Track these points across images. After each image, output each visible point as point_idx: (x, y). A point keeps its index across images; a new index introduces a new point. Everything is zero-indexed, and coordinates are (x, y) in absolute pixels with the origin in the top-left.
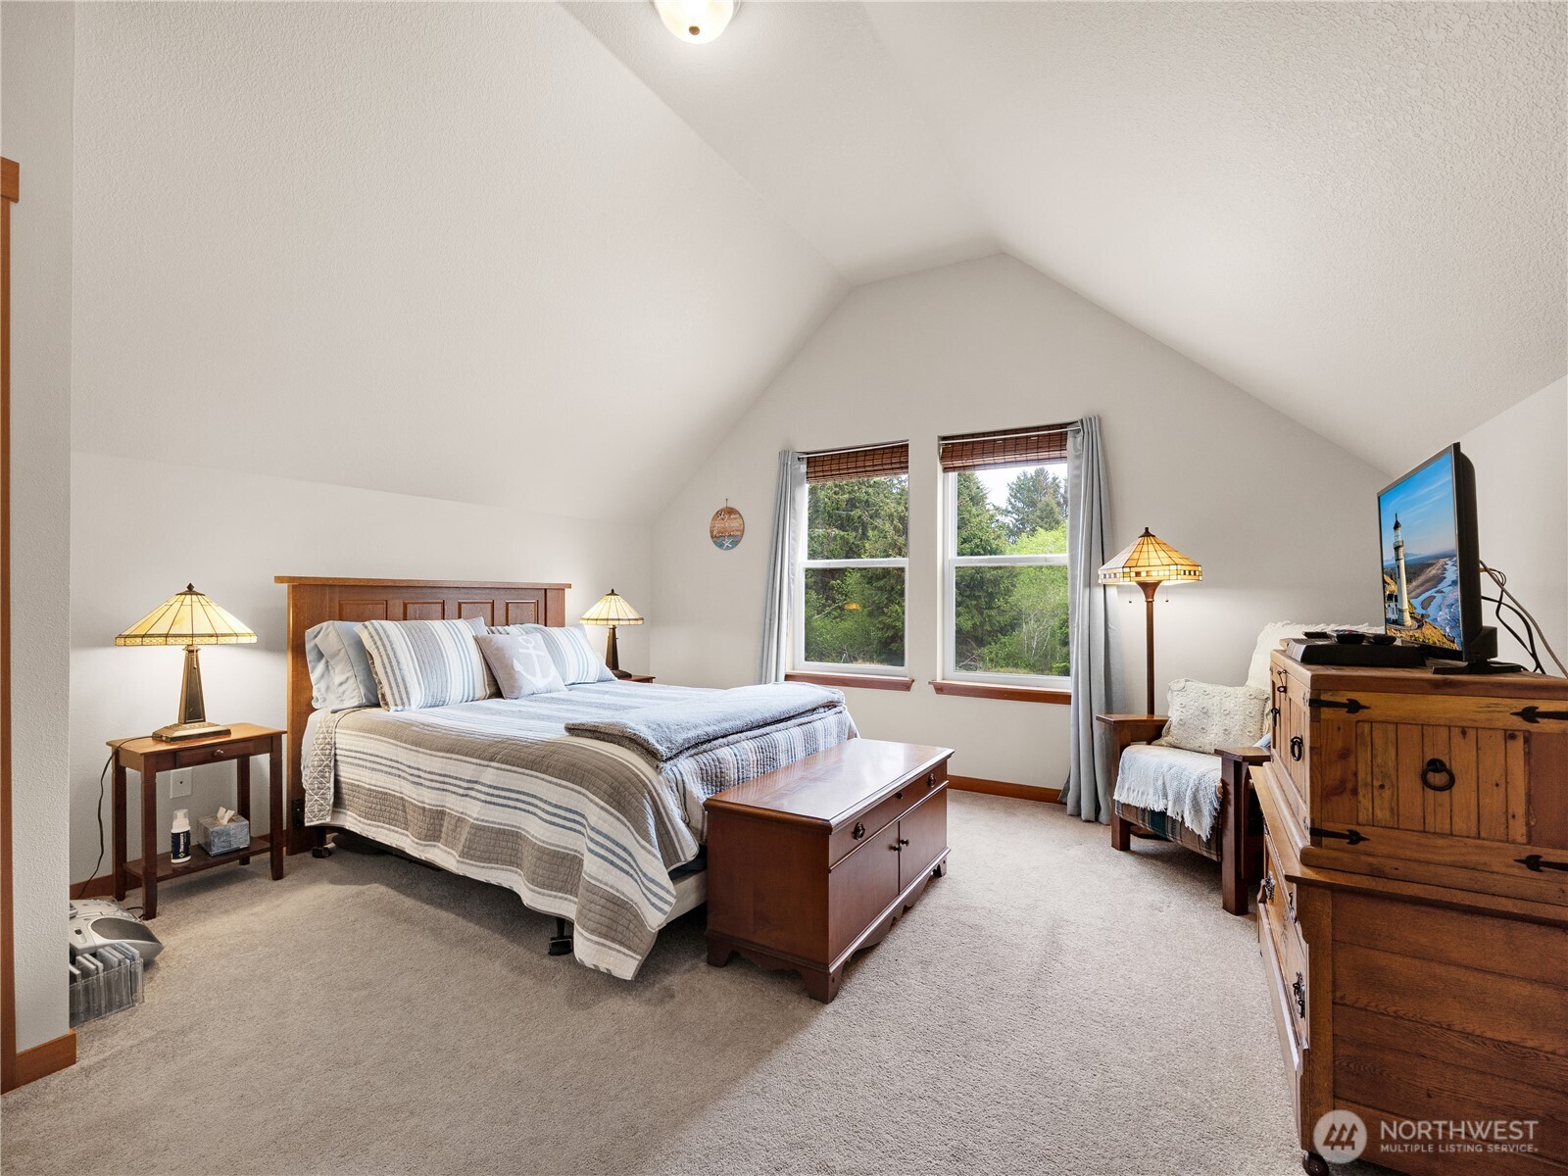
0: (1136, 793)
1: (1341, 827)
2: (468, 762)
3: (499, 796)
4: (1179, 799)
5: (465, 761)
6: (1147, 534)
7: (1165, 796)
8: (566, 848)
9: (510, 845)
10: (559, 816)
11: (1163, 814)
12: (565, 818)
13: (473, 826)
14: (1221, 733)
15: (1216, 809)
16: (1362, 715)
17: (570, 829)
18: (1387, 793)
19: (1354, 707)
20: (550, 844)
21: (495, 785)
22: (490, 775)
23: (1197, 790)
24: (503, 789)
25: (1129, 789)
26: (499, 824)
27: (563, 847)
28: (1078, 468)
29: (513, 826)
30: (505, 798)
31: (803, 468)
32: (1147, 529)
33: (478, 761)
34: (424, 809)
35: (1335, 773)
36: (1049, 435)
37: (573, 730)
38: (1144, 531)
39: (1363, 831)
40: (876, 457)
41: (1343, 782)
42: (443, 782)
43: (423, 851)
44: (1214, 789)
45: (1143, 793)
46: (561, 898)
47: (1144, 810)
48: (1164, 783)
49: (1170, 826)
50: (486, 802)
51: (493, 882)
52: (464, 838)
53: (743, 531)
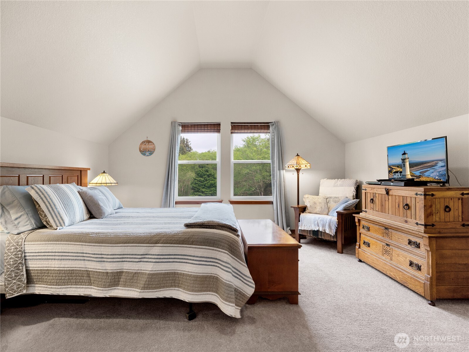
0: (307, 226)
1: (430, 224)
2: (140, 246)
3: (161, 258)
4: (324, 226)
5: (138, 246)
6: (298, 155)
7: (318, 226)
8: (207, 273)
9: (171, 278)
10: (203, 261)
11: (318, 231)
12: (206, 261)
13: (149, 274)
14: (320, 208)
15: (336, 227)
16: (434, 197)
17: (209, 265)
18: (438, 214)
19: (433, 195)
20: (200, 273)
21: (161, 254)
22: (157, 250)
23: (330, 223)
24: (166, 255)
25: (304, 226)
26: (165, 270)
27: (206, 273)
28: (274, 136)
29: (172, 270)
30: (167, 258)
31: (180, 128)
32: (298, 154)
33: (148, 245)
34: (107, 273)
35: (429, 211)
36: (264, 125)
37: (188, 226)
38: (297, 154)
39: (435, 223)
40: (208, 127)
41: (431, 213)
42: (122, 257)
43: (106, 293)
44: (335, 222)
45: (310, 226)
46: (205, 294)
47: (310, 231)
48: (318, 223)
49: (320, 234)
50: (156, 262)
51: (161, 296)
52: (143, 281)
53: (154, 149)
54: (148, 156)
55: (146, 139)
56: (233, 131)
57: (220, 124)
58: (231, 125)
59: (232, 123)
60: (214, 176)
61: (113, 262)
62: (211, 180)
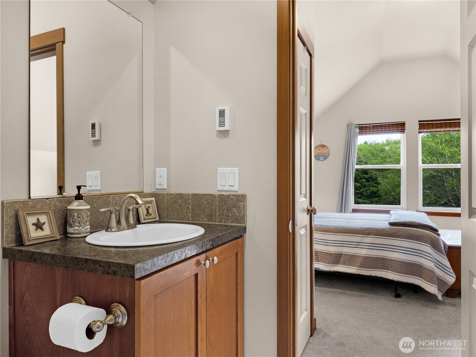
2: (356, 236)
3: (372, 246)
5: (354, 236)
8: (412, 261)
9: (381, 262)
10: (408, 251)
12: (411, 251)
13: (364, 257)
17: (413, 255)
20: (406, 260)
21: (372, 243)
22: (369, 240)
24: (376, 244)
26: (376, 255)
27: (411, 261)
29: (382, 256)
30: (378, 247)
31: (358, 130)
33: (362, 235)
34: (331, 254)
37: (392, 224)
42: (342, 244)
43: (330, 268)
46: (410, 277)
50: (369, 249)
51: (373, 275)
52: (359, 262)
53: (329, 154)
54: (322, 160)
55: (320, 144)
56: (422, 130)
57: (404, 123)
58: (419, 124)
59: (419, 121)
60: (377, 180)
61: (335, 246)
62: (372, 187)
